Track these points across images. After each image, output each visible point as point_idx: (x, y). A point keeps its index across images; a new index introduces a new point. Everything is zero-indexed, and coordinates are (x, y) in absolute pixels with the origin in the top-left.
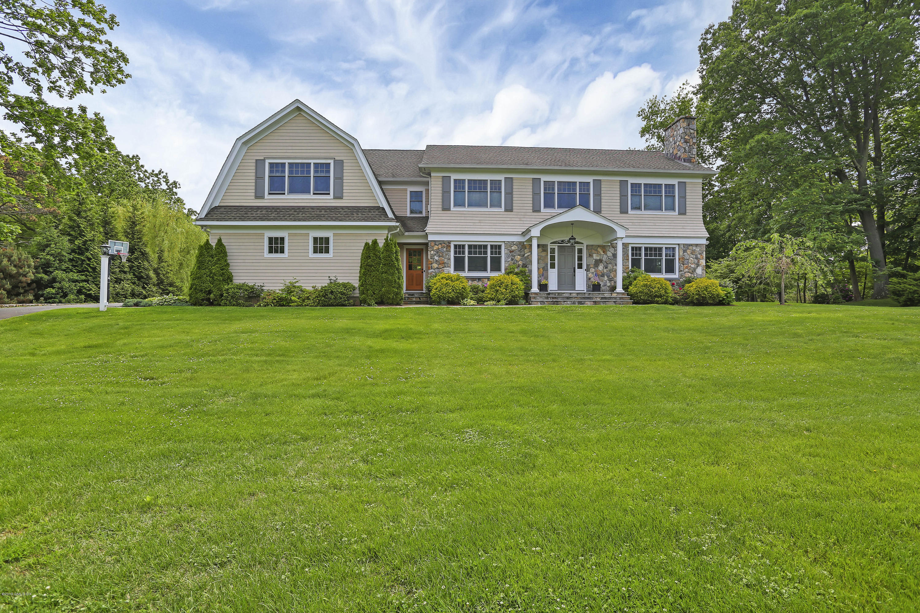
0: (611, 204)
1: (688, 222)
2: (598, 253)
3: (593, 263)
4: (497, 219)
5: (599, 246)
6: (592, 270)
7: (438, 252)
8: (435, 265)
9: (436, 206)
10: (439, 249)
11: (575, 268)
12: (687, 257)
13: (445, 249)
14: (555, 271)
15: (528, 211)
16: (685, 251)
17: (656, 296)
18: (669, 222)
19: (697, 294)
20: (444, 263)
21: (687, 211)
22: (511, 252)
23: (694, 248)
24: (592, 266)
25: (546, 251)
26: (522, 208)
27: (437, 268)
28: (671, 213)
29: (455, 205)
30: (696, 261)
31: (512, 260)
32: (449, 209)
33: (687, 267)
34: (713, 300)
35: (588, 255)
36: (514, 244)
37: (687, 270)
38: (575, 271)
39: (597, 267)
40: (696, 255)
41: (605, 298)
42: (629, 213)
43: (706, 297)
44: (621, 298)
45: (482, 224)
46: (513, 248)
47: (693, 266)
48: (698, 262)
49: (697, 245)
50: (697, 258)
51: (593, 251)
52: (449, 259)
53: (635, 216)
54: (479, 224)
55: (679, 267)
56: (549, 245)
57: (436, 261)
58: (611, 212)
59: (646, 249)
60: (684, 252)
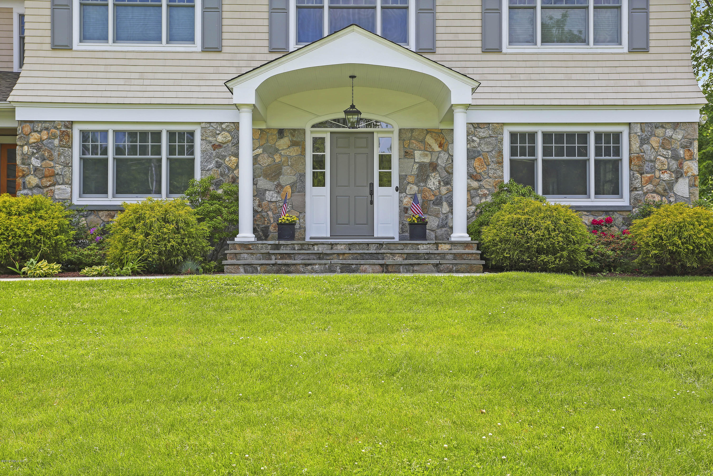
0: (459, 30)
1: (654, 70)
2: (426, 148)
3: (415, 171)
4: (184, 69)
5: (428, 131)
6: (413, 189)
7: (39, 149)
8: (33, 180)
9: (38, 40)
10: (41, 140)
11: (372, 185)
12: (650, 155)
13: (56, 142)
14: (326, 191)
15: (257, 50)
16: (644, 141)
17: (540, 251)
18: (606, 70)
19: (656, 246)
20: (54, 175)
21: (652, 43)
22: (215, 147)
23: (669, 132)
24: (411, 179)
25: (301, 144)
26: (243, 43)
27: (37, 186)
28: (613, 49)
29: (83, 38)
30: (674, 165)
31: (218, 165)
32: (68, 47)
33: (650, 181)
34: (700, 260)
35: (403, 153)
36: (223, 130)
37: (650, 187)
38: (372, 193)
39: (425, 181)
40: (674, 150)
41: (417, 256)
42: (504, 50)
43: (679, 253)
44: (456, 256)
45: (147, 82)
46: (220, 138)
47: (666, 176)
48: (681, 165)
49: (676, 125)
50: (676, 157)
51: (415, 144)
52: (68, 165)
53: (519, 58)
54: (141, 82)
55: (631, 180)
56: (308, 129)
57: (36, 169)
58: (459, 51)
59: (547, 136)
60: (642, 144)
